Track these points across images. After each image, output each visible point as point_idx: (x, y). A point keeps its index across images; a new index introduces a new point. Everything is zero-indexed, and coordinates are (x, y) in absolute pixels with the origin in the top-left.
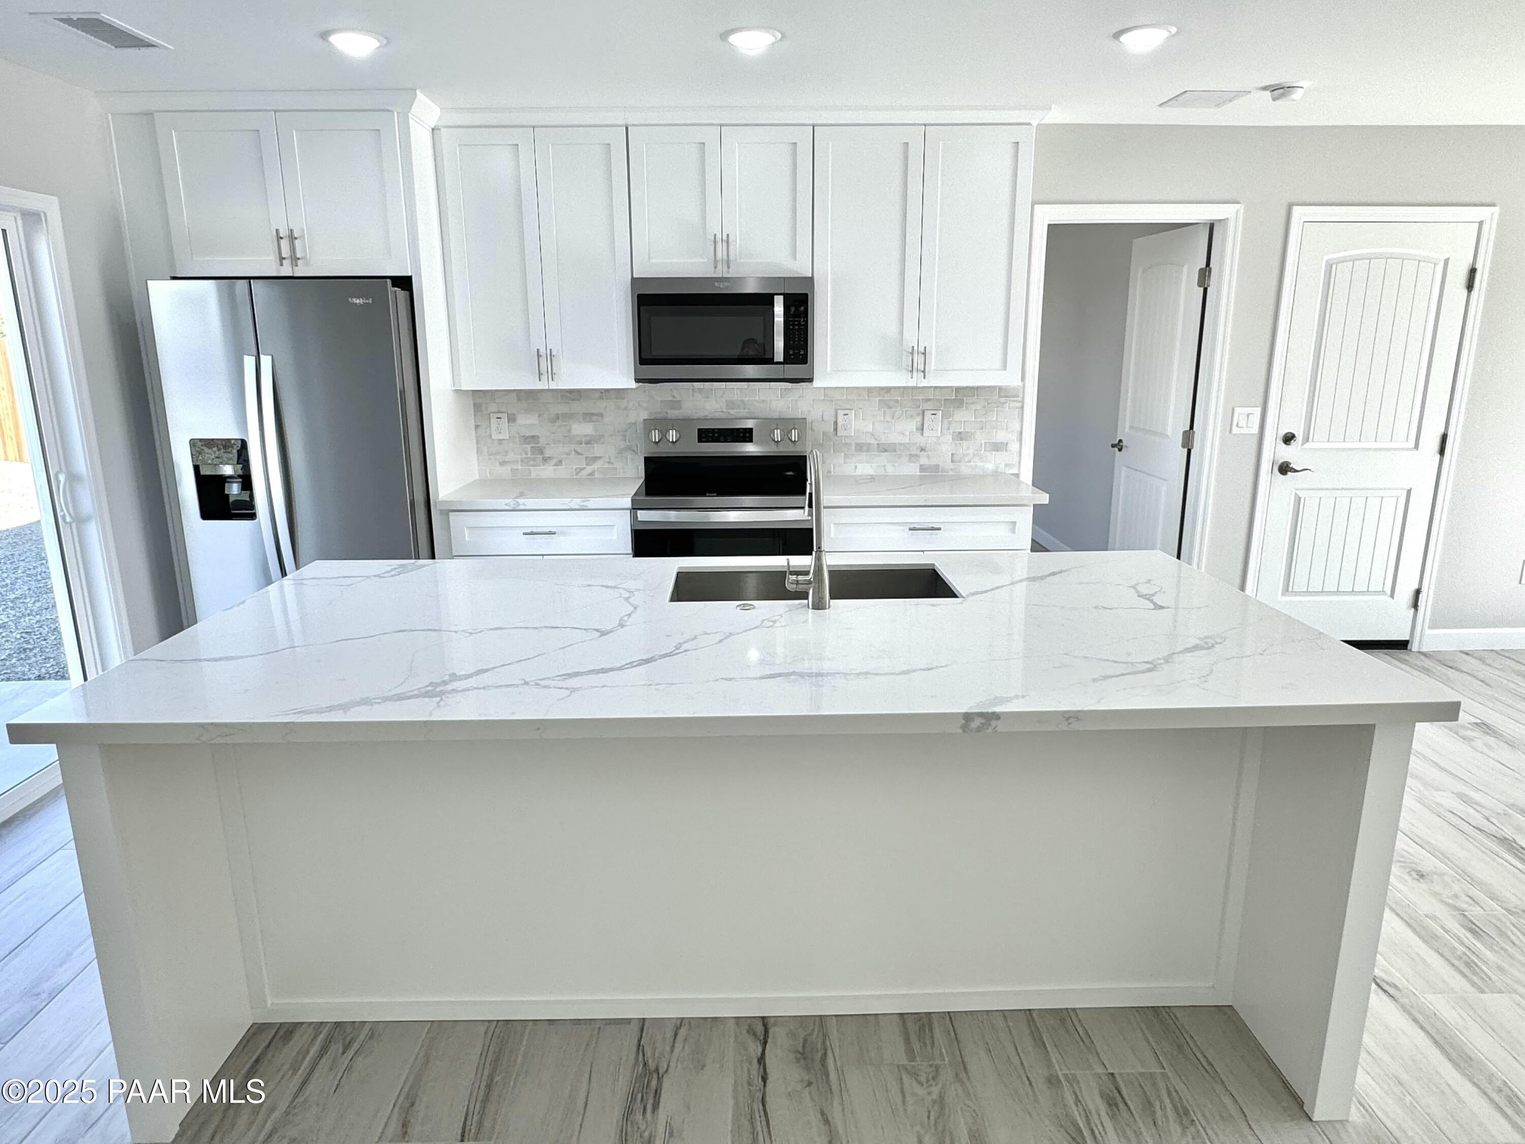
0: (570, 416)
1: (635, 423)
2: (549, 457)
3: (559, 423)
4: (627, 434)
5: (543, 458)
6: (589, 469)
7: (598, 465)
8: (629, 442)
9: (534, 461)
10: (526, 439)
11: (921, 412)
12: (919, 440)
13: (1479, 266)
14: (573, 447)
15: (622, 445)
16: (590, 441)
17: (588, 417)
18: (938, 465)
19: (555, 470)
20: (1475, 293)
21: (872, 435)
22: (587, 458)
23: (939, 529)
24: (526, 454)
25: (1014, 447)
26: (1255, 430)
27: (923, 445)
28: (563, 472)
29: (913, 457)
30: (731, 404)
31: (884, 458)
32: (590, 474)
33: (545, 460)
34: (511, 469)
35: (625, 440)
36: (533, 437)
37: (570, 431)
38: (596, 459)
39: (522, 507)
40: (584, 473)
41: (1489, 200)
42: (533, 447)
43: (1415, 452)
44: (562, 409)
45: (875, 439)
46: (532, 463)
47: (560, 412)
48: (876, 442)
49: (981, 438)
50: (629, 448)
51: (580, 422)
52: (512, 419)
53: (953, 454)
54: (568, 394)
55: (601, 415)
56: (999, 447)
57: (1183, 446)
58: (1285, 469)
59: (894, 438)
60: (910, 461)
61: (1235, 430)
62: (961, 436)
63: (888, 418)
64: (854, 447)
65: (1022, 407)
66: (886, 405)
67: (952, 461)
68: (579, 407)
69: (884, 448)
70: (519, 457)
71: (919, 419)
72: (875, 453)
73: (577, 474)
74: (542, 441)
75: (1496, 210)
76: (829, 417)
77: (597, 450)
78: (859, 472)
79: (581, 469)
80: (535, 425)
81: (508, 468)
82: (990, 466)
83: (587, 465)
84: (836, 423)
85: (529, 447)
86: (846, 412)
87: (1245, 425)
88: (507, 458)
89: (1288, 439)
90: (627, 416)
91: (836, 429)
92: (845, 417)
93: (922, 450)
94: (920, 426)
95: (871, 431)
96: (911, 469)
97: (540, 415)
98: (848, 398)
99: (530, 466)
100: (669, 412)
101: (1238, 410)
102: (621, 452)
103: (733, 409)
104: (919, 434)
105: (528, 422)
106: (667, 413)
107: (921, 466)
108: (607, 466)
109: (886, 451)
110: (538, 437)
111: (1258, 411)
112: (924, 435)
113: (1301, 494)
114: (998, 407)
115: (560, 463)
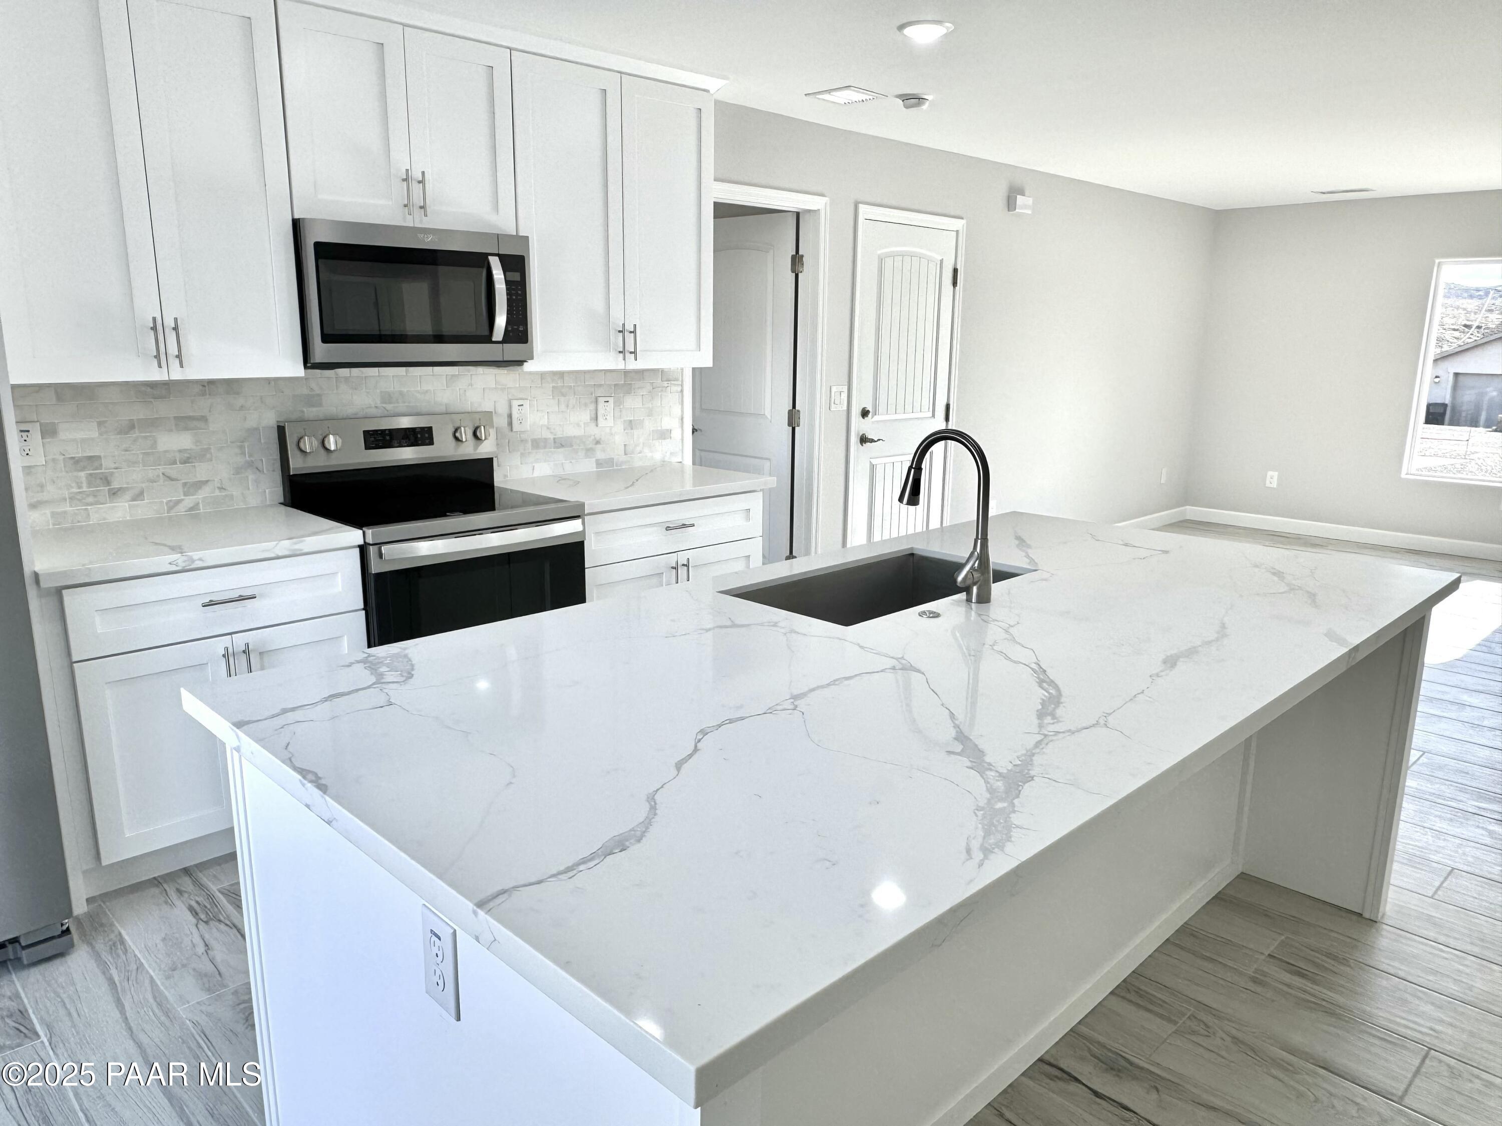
0: (152, 424)
1: (257, 429)
2: (119, 489)
3: (136, 434)
4: (246, 444)
5: (109, 490)
6: (189, 501)
7: (200, 496)
8: (250, 456)
9: (95, 496)
10: (77, 463)
11: (593, 399)
12: (593, 431)
13: (958, 267)
14: (161, 469)
15: (240, 460)
16: (189, 458)
17: (183, 423)
18: (613, 459)
19: (130, 507)
20: (957, 288)
21: (548, 428)
22: (185, 484)
23: (693, 525)
24: (80, 487)
25: (676, 434)
26: (845, 408)
27: (598, 437)
28: (145, 510)
29: (589, 452)
30: (387, 398)
31: (560, 455)
32: (191, 509)
33: (114, 493)
34: (53, 514)
35: (243, 454)
36: (90, 458)
37: (154, 445)
38: (200, 485)
39: (199, 564)
40: (182, 508)
41: (958, 213)
42: (91, 475)
43: (932, 420)
44: (139, 412)
45: (551, 433)
46: (90, 499)
47: (134, 418)
48: (552, 437)
49: (649, 425)
50: (250, 465)
51: (171, 430)
52: (49, 432)
53: (625, 445)
54: (149, 390)
55: (204, 419)
56: (664, 435)
57: (789, 425)
58: (864, 440)
59: (571, 431)
60: (587, 456)
61: (833, 407)
62: (631, 425)
63: (563, 407)
64: (530, 443)
65: (682, 391)
66: (559, 392)
67: (626, 454)
68: (164, 409)
69: (561, 443)
70: (66, 494)
71: (592, 407)
72: (553, 450)
73: (170, 509)
74: (107, 464)
75: (963, 222)
76: (502, 409)
77: (202, 471)
78: (536, 474)
79: (178, 502)
80: (93, 439)
81: (47, 511)
82: (658, 456)
83: (185, 495)
84: (510, 416)
85: (82, 474)
86: (520, 402)
87: (839, 403)
88: (45, 496)
89: (865, 413)
90: (245, 419)
91: (510, 424)
92: (520, 408)
93: (598, 442)
94: (593, 416)
95: (546, 423)
96: (587, 466)
97: (100, 424)
98: (521, 385)
99: (88, 504)
100: (305, 410)
101: (834, 389)
102: (238, 471)
103: (390, 403)
104: (593, 425)
105: (79, 435)
106: (303, 412)
107: (597, 461)
108: (217, 493)
109: (562, 446)
110: (99, 457)
111: (845, 389)
112: (600, 425)
113: (874, 462)
114: (662, 390)
115: (139, 496)
